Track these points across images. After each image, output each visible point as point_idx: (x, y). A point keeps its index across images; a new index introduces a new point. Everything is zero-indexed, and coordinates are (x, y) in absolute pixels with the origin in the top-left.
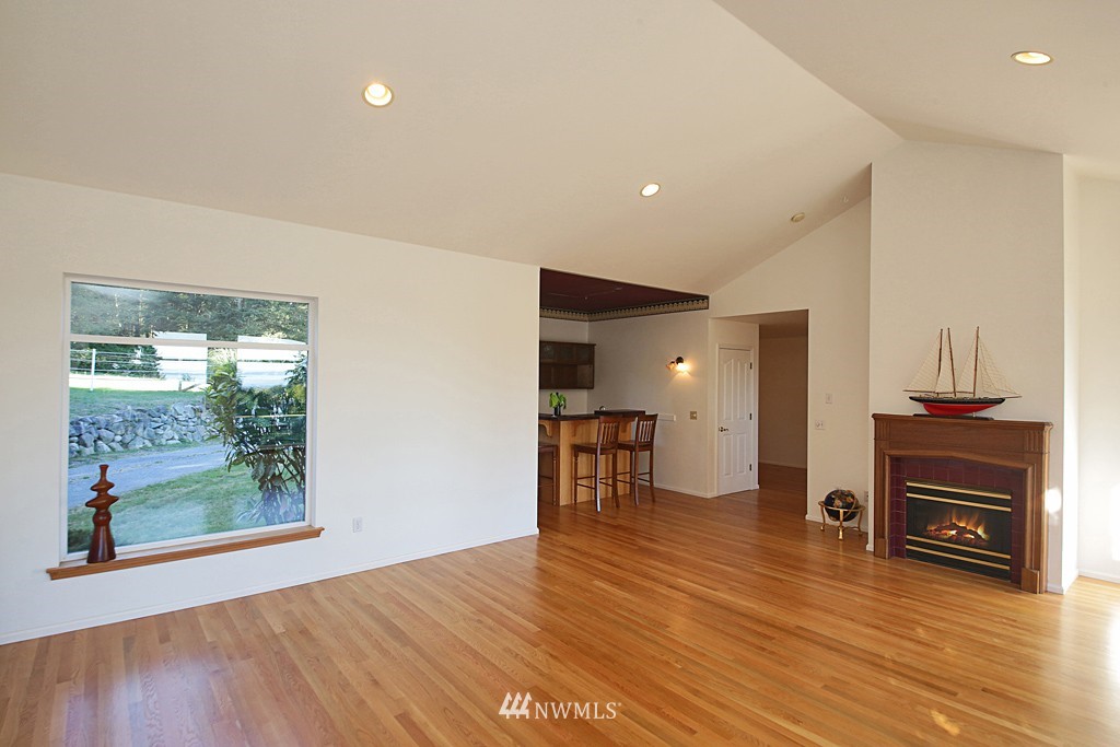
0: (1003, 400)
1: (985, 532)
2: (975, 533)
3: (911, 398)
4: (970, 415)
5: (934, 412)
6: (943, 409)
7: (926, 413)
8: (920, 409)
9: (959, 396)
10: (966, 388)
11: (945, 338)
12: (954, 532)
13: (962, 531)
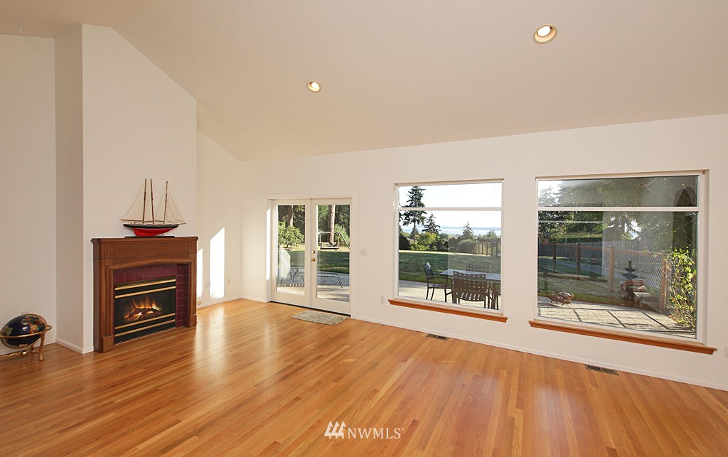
0: (178, 225)
1: (157, 306)
2: (152, 309)
3: (125, 225)
4: (161, 235)
5: (141, 234)
6: (146, 233)
7: (134, 235)
8: (131, 234)
9: (156, 223)
10: (159, 218)
11: (149, 184)
12: (140, 314)
13: (144, 311)
